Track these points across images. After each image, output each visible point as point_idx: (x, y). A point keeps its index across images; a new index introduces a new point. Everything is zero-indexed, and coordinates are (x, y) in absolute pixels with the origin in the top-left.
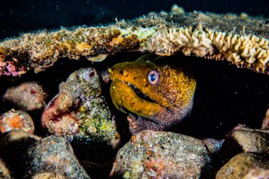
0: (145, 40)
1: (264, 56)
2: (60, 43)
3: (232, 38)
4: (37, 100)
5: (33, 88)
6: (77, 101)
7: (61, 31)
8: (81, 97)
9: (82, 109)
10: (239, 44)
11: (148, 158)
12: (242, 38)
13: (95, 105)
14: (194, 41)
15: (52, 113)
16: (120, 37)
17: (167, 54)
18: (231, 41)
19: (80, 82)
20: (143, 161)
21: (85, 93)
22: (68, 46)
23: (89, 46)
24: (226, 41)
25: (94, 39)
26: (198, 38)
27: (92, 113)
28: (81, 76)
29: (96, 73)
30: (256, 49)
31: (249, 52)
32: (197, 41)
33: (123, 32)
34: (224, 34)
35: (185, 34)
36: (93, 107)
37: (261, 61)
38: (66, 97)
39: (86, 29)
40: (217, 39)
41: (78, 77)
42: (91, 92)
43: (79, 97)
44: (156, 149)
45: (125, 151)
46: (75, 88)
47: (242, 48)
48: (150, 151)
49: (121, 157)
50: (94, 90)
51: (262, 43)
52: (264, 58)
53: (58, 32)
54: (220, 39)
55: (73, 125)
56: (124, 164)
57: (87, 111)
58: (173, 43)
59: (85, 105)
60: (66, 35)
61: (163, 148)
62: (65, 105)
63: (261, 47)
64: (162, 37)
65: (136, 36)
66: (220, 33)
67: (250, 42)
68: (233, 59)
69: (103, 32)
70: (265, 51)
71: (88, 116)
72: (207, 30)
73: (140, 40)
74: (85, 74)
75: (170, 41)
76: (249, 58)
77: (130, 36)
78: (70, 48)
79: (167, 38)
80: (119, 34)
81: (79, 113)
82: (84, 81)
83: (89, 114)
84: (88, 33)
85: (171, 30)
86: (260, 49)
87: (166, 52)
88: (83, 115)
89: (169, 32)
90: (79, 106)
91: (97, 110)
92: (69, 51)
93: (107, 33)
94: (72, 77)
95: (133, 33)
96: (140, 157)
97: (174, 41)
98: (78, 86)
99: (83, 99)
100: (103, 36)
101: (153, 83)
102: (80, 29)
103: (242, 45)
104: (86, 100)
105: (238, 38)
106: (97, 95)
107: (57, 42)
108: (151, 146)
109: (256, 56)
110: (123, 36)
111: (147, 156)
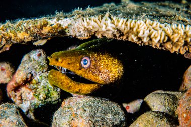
0: (68, 27)
1: (156, 35)
2: (5, 33)
3: (131, 23)
4: (6, 76)
5: (3, 66)
6: (29, 75)
7: (6, 24)
8: (32, 73)
9: (34, 81)
10: (136, 27)
11: (73, 119)
12: (138, 22)
13: (43, 78)
14: (102, 27)
15: (12, 85)
16: (48, 25)
17: (85, 38)
18: (130, 25)
19: (31, 61)
20: (69, 122)
21: (35, 69)
22: (12, 35)
23: (26, 34)
24: (126, 25)
25: (29, 28)
26: (105, 24)
27: (42, 84)
28: (32, 56)
29: (42, 54)
30: (150, 31)
31: (144, 33)
32: (104, 26)
33: (51, 22)
34: (125, 20)
35: (96, 22)
36: (42, 79)
37: (154, 39)
38: (21, 73)
39: (24, 21)
40: (120, 24)
41: (30, 58)
42: (40, 68)
43: (30, 73)
44: (79, 112)
45: (58, 114)
46: (27, 66)
47: (138, 30)
48: (74, 114)
49: (55, 119)
50: (42, 66)
51: (154, 25)
52: (156, 38)
53: (3, 25)
54: (122, 23)
55: (29, 94)
56: (57, 124)
57: (38, 83)
58: (88, 29)
59: (36, 78)
60: (9, 27)
61: (85, 111)
62: (20, 80)
63: (153, 28)
64: (79, 24)
65: (60, 25)
66: (122, 19)
67: (145, 25)
68: (132, 39)
69: (36, 23)
70: (157, 31)
71: (39, 87)
72: (112, 17)
73: (64, 27)
74: (34, 55)
75: (85, 28)
76: (143, 38)
77: (56, 24)
78: (13, 36)
79: (83, 25)
80: (47, 23)
81: (32, 85)
82: (34, 60)
83: (40, 85)
84: (25, 25)
85: (85, 19)
86: (153, 30)
87: (83, 36)
88: (35, 86)
89: (84, 20)
90: (31, 80)
91: (45, 82)
92: (12, 39)
93: (38, 24)
94: (25, 58)
95: (58, 22)
96: (68, 118)
97: (88, 27)
98: (30, 64)
99: (34, 74)
100: (36, 26)
101: (85, 66)
102: (20, 21)
103: (138, 28)
104: (36, 74)
105: (135, 22)
106: (45, 71)
107: (3, 32)
108: (75, 109)
109: (149, 36)
110: (51, 25)
111: (72, 118)
